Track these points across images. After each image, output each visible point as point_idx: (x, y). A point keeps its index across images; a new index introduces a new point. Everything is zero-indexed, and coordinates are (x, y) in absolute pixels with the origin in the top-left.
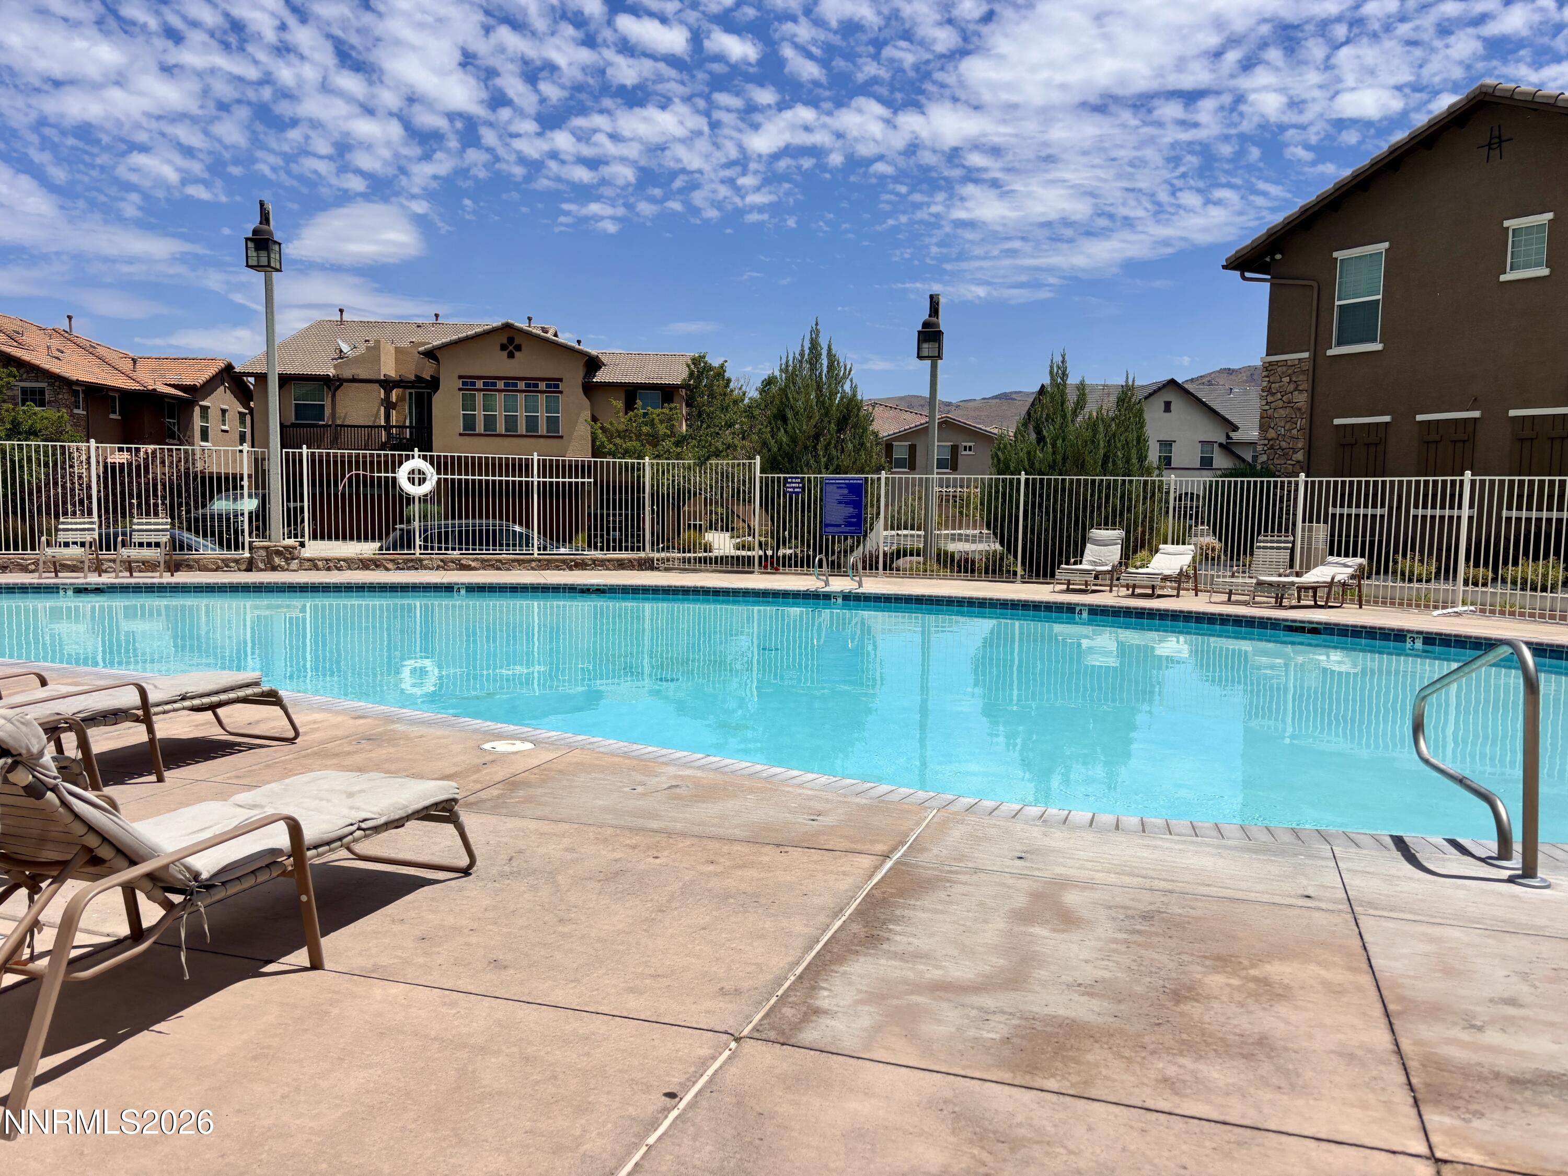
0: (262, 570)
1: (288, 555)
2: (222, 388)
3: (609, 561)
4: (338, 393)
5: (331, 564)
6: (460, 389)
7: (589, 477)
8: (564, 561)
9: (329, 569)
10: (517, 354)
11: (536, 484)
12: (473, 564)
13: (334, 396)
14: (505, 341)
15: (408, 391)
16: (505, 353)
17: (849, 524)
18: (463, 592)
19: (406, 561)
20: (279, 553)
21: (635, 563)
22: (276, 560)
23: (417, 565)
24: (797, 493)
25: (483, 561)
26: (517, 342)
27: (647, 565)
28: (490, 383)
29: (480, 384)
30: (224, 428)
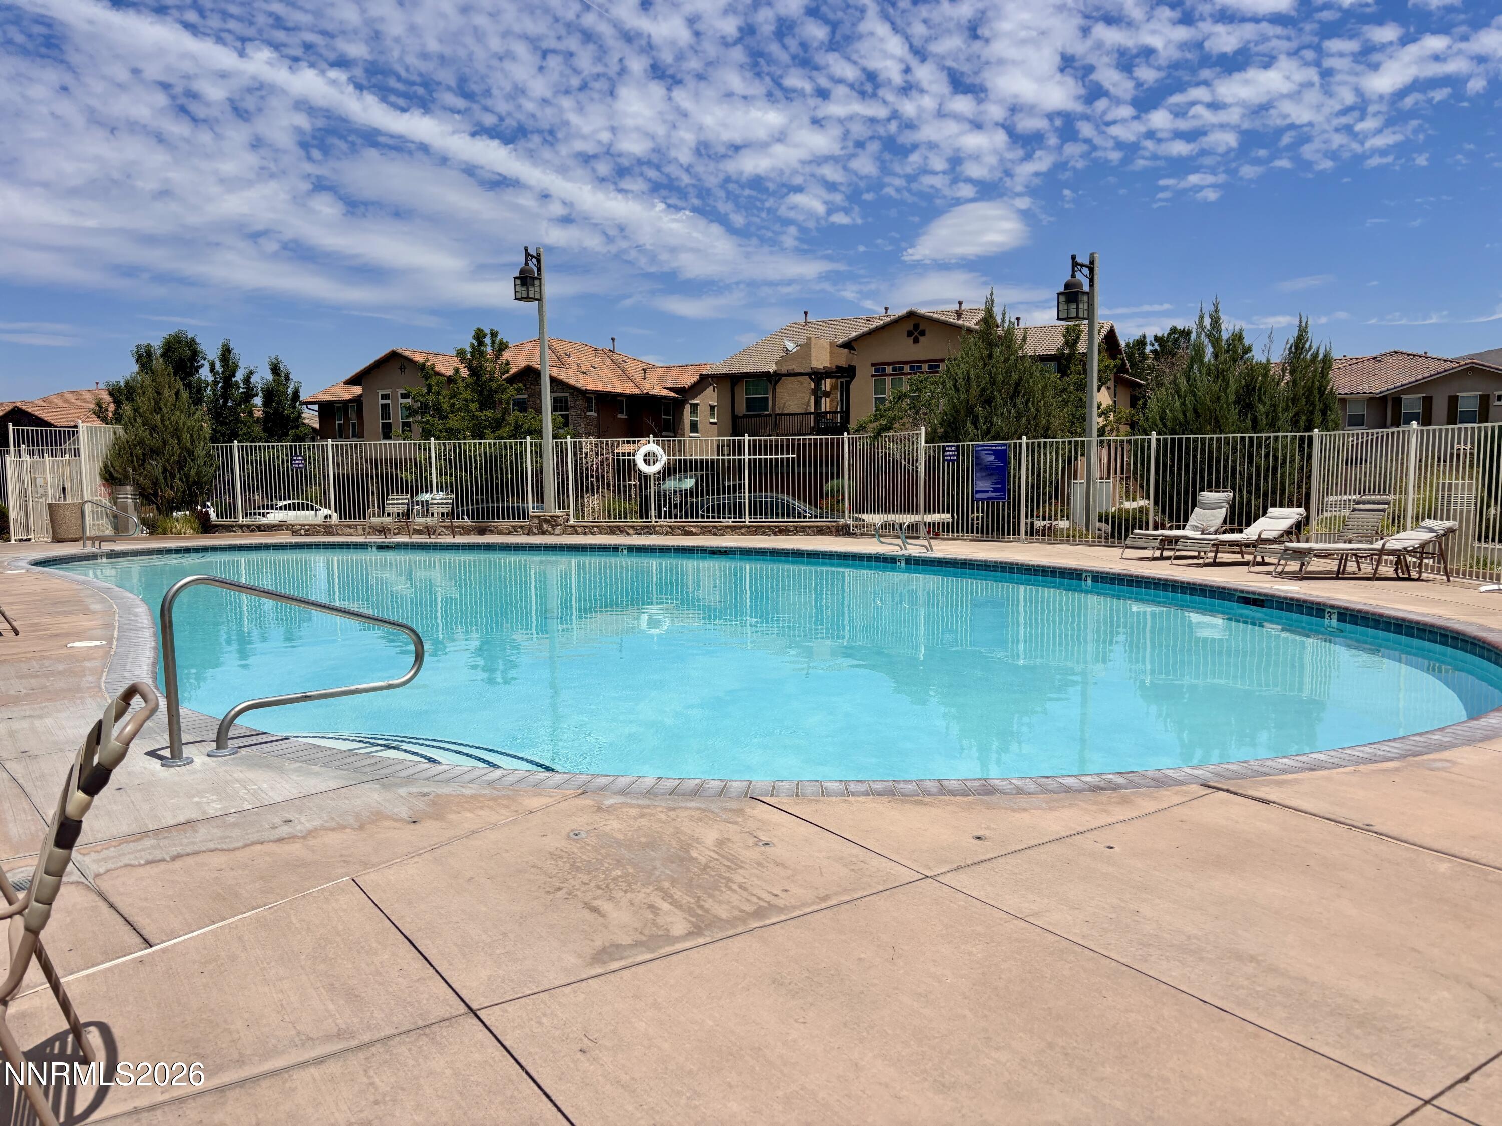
0: (535, 534)
1: (553, 522)
2: (711, 388)
3: (809, 527)
4: (778, 386)
5: (587, 530)
6: (873, 376)
7: (793, 453)
8: (769, 528)
9: (585, 534)
10: (922, 339)
11: (747, 461)
12: (694, 530)
13: (774, 389)
14: (911, 328)
15: (840, 380)
16: (911, 339)
17: (995, 490)
18: (625, 552)
19: (643, 528)
20: (547, 521)
21: (833, 530)
22: (545, 526)
23: (650, 531)
24: (953, 461)
25: (703, 528)
26: (921, 328)
27: (844, 531)
28: (898, 368)
29: (889, 370)
30: (712, 420)
